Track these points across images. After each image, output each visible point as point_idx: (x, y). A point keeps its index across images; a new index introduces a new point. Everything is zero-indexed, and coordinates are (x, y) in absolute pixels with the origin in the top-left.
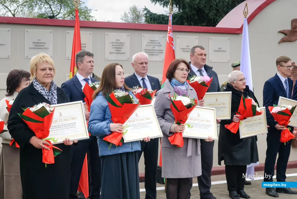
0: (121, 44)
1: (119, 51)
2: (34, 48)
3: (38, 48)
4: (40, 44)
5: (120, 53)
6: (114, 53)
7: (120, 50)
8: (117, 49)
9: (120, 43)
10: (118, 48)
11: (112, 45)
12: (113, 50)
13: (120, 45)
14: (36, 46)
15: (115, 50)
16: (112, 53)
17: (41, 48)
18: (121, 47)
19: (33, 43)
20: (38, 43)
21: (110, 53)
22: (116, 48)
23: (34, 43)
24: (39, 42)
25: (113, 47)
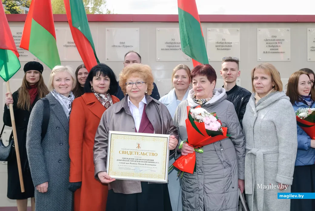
0: (279, 41)
1: (276, 49)
2: (167, 49)
3: (172, 49)
4: (174, 45)
5: (277, 52)
6: (269, 52)
7: (278, 49)
8: (272, 48)
9: (277, 40)
10: (274, 47)
11: (267, 43)
12: (268, 49)
13: (277, 43)
14: (170, 46)
15: (271, 49)
16: (267, 52)
17: (175, 49)
18: (278, 45)
19: (165, 43)
20: (171, 43)
21: (264, 52)
22: (272, 46)
23: (167, 43)
24: (173, 42)
25: (268, 45)
